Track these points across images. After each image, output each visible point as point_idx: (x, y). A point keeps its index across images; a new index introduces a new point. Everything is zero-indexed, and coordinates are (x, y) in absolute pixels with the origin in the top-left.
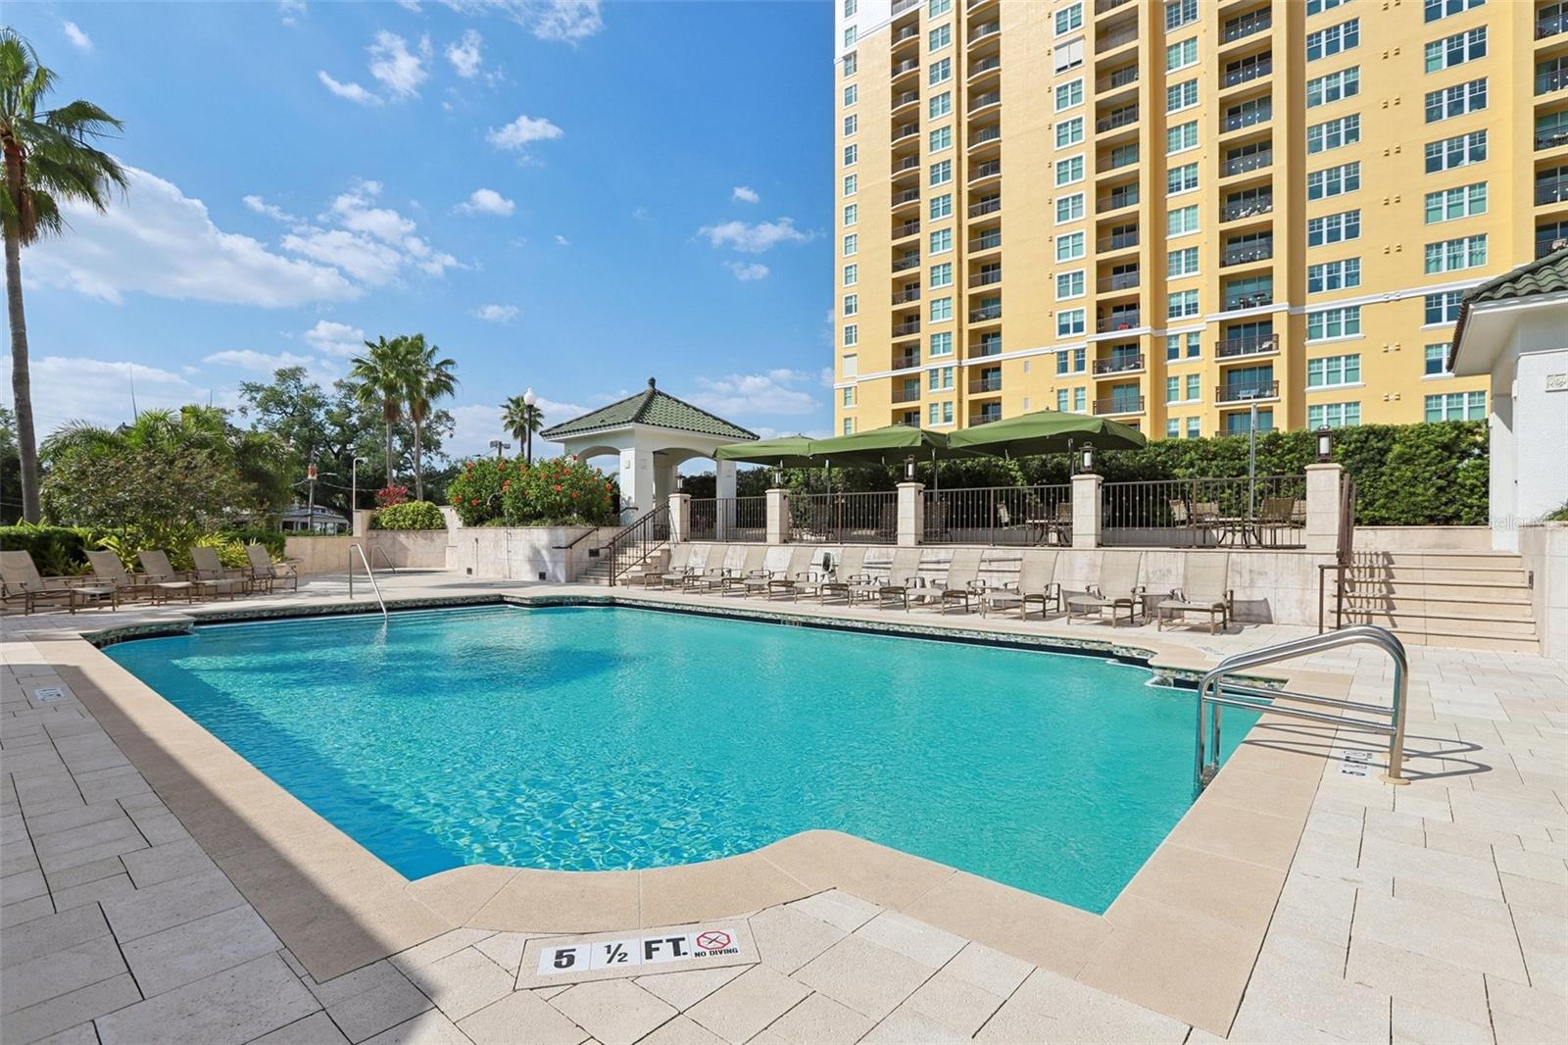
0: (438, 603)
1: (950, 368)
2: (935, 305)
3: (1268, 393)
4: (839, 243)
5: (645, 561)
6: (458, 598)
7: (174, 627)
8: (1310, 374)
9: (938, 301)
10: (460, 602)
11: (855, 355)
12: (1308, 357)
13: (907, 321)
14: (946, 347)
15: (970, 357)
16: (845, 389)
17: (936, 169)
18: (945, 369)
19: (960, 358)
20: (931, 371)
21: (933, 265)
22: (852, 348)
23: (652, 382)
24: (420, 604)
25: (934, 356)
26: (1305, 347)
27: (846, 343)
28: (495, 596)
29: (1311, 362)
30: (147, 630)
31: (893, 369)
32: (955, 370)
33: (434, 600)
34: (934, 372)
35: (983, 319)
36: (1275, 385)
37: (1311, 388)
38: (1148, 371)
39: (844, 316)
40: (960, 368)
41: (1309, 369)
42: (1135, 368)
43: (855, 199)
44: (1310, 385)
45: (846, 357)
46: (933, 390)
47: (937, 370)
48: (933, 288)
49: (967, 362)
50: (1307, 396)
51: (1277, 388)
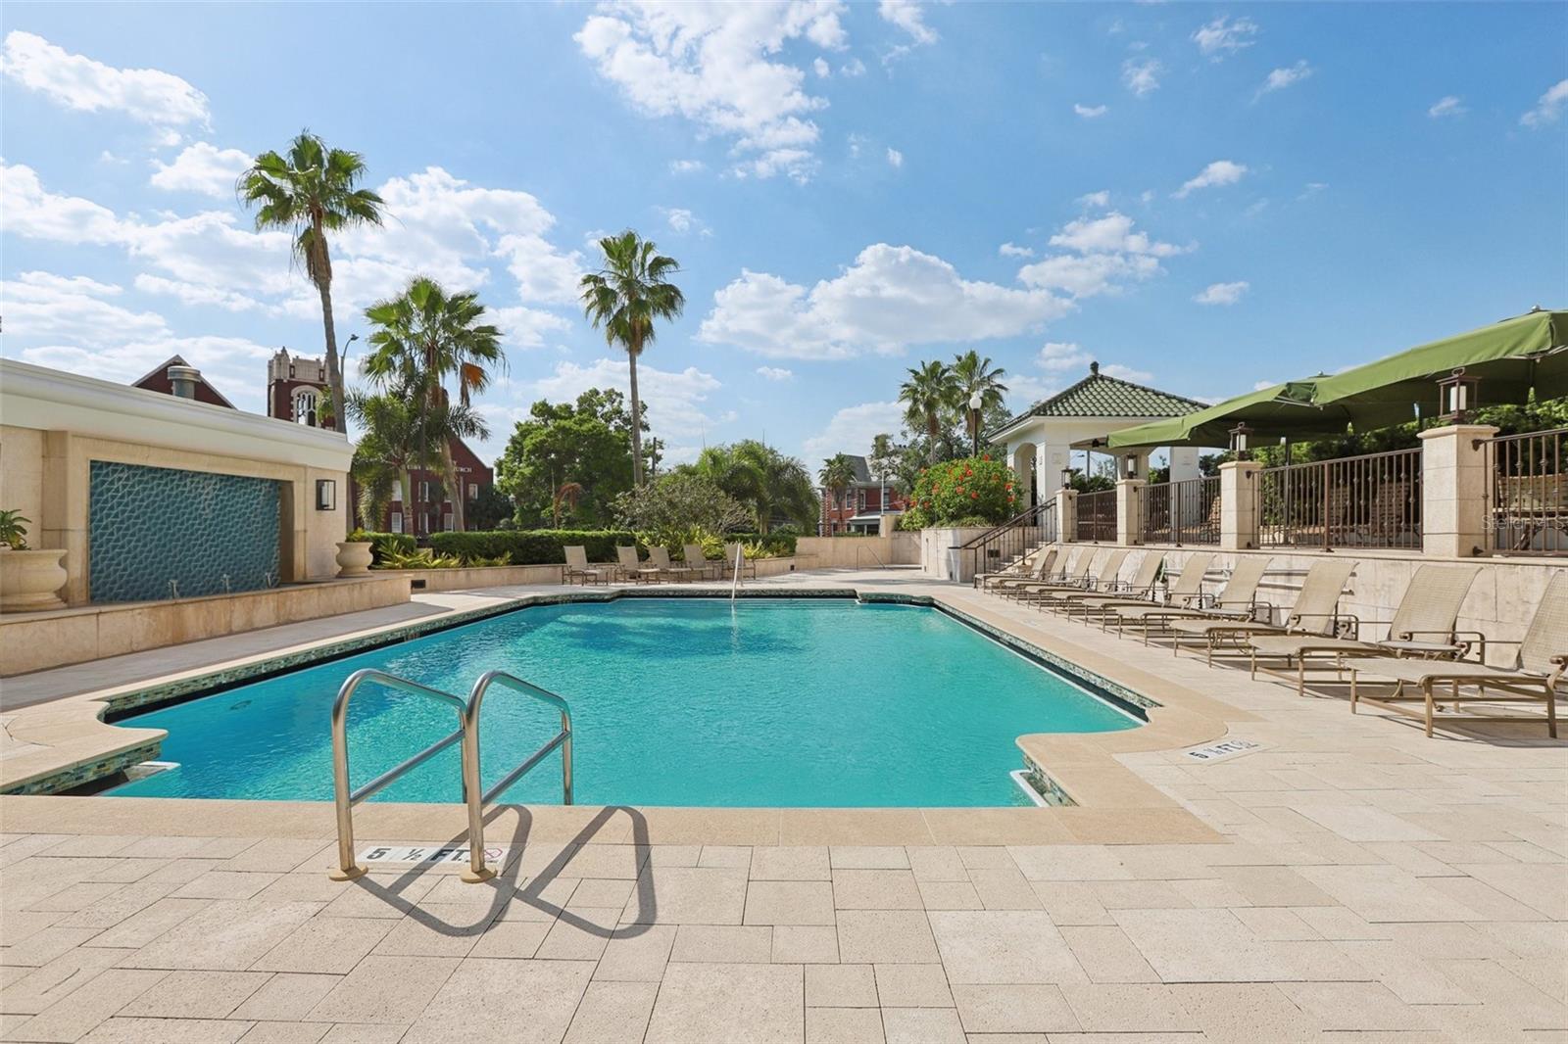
0: (798, 594)
5: (1024, 564)
6: (815, 591)
7: (596, 597)
10: (816, 594)
23: (1095, 367)
24: (782, 593)
28: (849, 590)
30: (581, 598)
33: (794, 591)
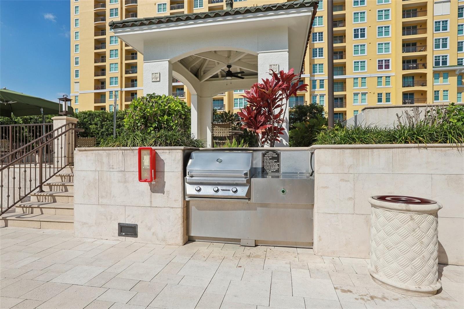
1: (118, 91)
2: (111, 65)
3: (222, 109)
4: (73, 34)
8: (235, 103)
9: (113, 64)
11: (78, 82)
12: (234, 98)
13: (100, 71)
14: (116, 83)
15: (125, 87)
16: (75, 96)
17: (112, 11)
18: (116, 91)
19: (121, 87)
20: (110, 92)
21: (111, 49)
22: (77, 79)
25: (111, 86)
26: (233, 94)
27: (76, 77)
29: (235, 99)
31: (95, 89)
32: (119, 92)
34: (111, 92)
35: (130, 73)
36: (224, 106)
37: (235, 108)
38: (186, 98)
39: (75, 65)
40: (122, 92)
41: (234, 102)
42: (182, 96)
43: (78, 16)
44: (235, 107)
45: (75, 83)
46: (111, 99)
47: (112, 91)
48: (111, 58)
49: (124, 89)
50: (234, 110)
51: (225, 107)
